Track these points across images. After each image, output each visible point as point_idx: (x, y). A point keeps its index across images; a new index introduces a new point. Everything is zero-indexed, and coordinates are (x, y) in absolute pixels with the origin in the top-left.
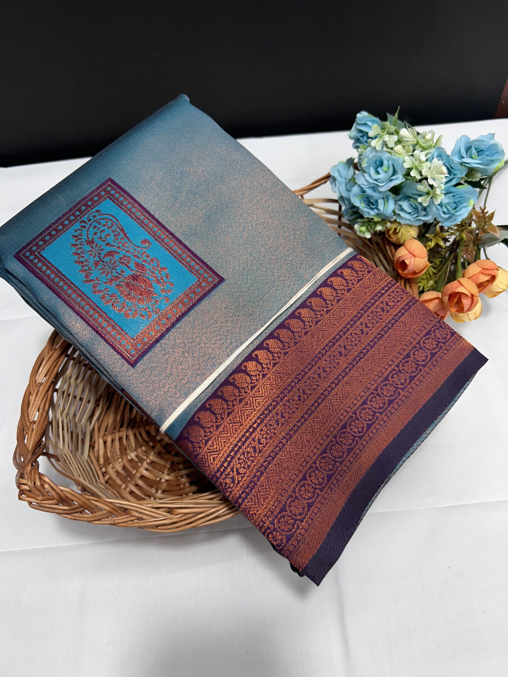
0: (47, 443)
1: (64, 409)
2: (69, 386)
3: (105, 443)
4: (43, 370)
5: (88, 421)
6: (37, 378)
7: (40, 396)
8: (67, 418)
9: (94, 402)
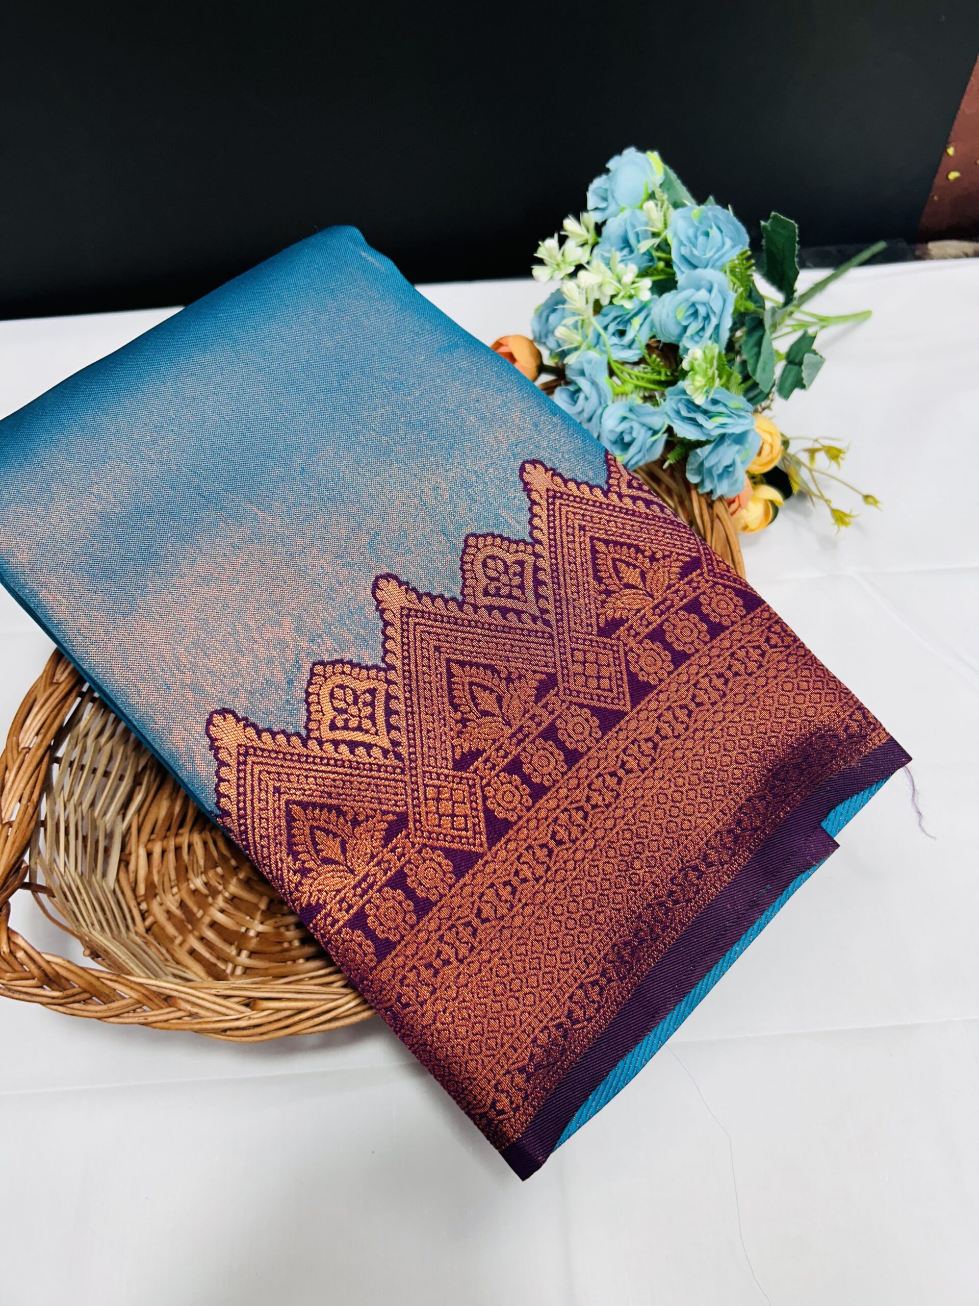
0: (33, 865)
1: (71, 794)
2: (84, 750)
3: (149, 855)
4: (34, 722)
5: (118, 814)
6: (21, 737)
7: (25, 773)
8: (76, 811)
9: (131, 780)
